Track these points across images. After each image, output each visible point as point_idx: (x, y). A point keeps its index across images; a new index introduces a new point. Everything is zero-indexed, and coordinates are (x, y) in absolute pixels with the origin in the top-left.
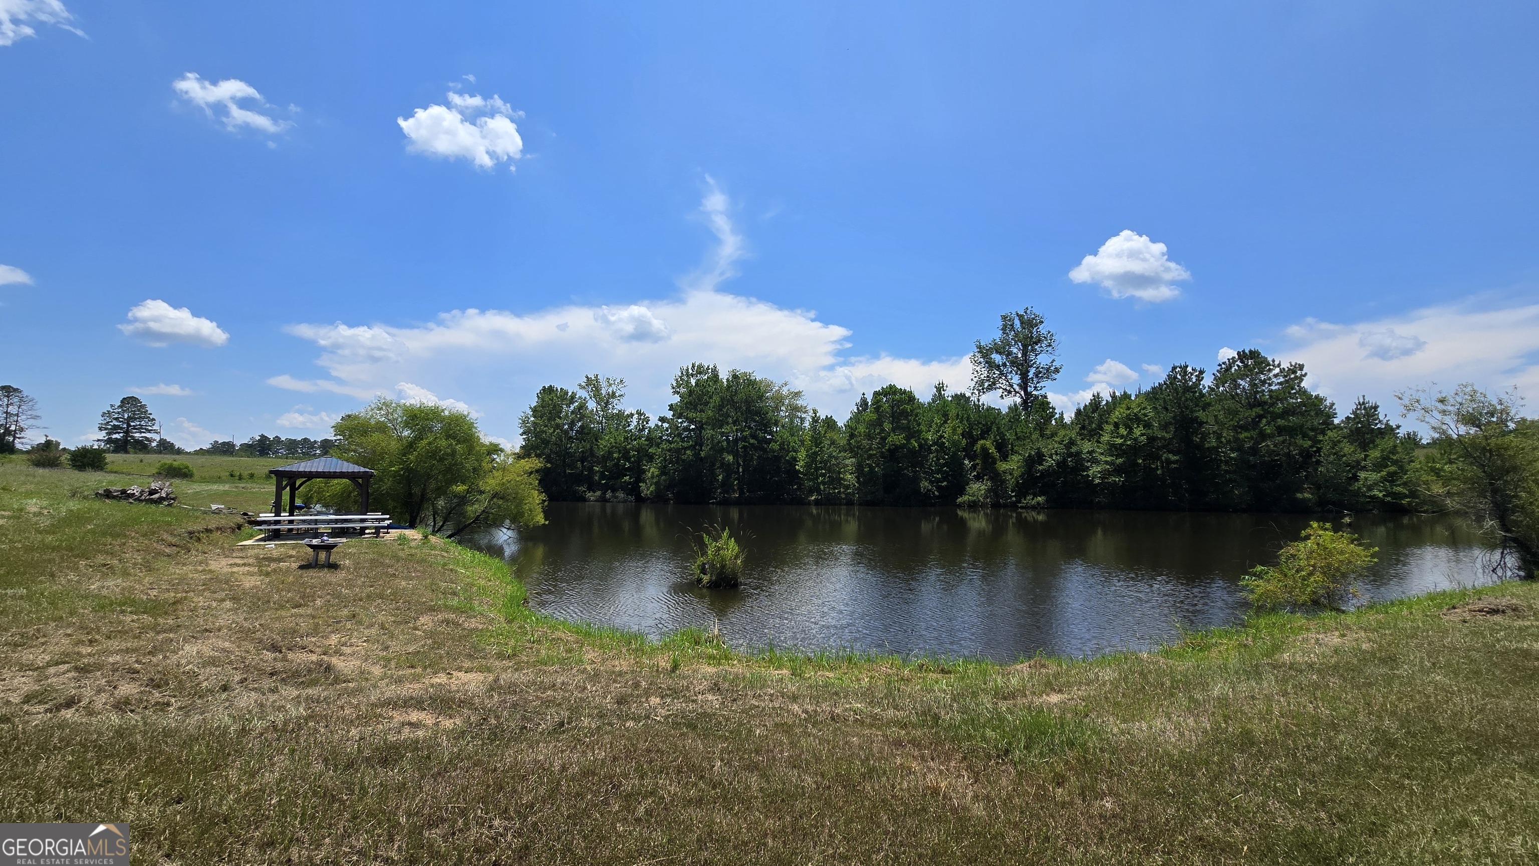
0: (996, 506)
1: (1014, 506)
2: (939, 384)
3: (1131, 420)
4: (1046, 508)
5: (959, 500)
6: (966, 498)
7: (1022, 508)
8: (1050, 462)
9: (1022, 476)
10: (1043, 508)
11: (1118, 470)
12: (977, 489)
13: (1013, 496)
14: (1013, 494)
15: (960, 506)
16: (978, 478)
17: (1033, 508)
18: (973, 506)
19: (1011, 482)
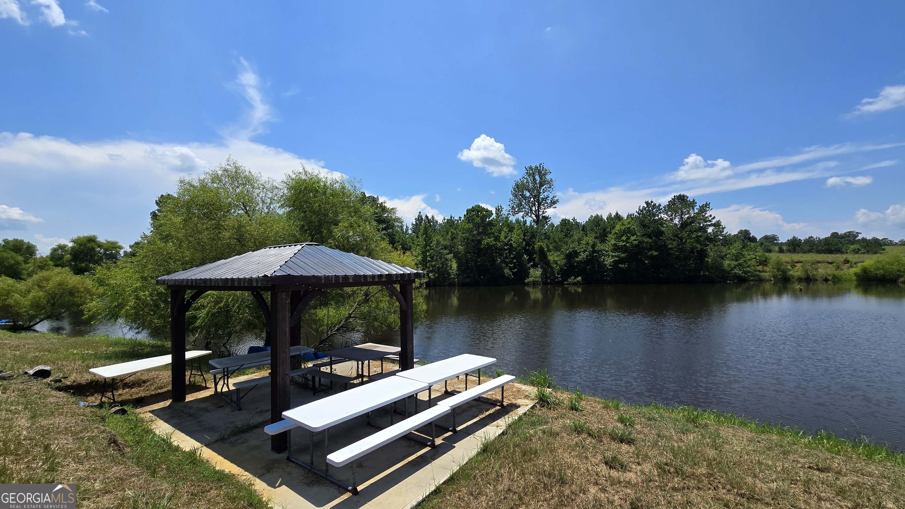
0: (545, 283)
1: (561, 283)
2: (498, 207)
3: (628, 232)
4: (582, 284)
5: (526, 281)
6: (531, 279)
7: (567, 284)
8: (583, 256)
9: (565, 265)
10: (580, 284)
11: (621, 261)
12: (536, 273)
13: (559, 277)
14: (560, 276)
15: (528, 284)
16: (535, 266)
17: (574, 284)
18: (534, 284)
19: (557, 268)
